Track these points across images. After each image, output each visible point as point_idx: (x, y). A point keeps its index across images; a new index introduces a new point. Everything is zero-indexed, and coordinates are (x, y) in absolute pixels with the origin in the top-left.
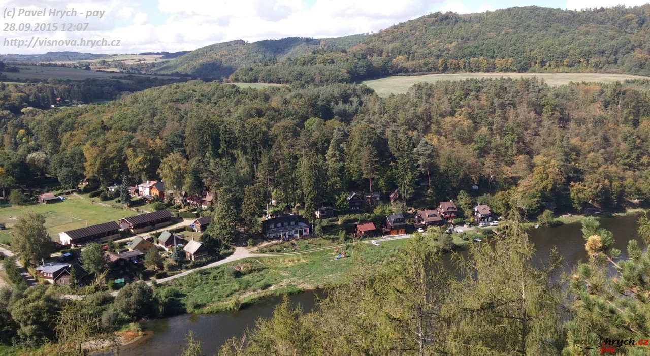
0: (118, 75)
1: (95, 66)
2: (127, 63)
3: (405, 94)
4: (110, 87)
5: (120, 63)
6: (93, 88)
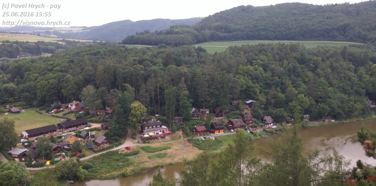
0: (57, 39)
3: (224, 52)
4: (52, 46)
5: (58, 32)
6: (42, 46)
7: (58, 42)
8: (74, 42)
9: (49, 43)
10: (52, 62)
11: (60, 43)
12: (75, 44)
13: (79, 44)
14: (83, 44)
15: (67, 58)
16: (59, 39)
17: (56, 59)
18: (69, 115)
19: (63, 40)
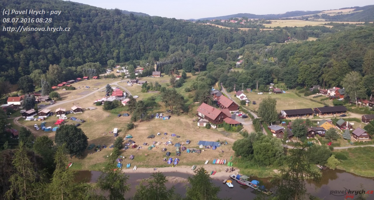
0: (324, 23)
1: (310, 19)
2: (331, 15)
4: (318, 30)
5: (326, 16)
6: (308, 31)
7: (325, 26)
8: (343, 25)
9: (316, 27)
10: (316, 46)
11: (328, 26)
12: (343, 27)
13: (348, 27)
14: (352, 27)
15: (333, 42)
16: (327, 23)
17: (321, 43)
18: (327, 101)
19: (330, 23)
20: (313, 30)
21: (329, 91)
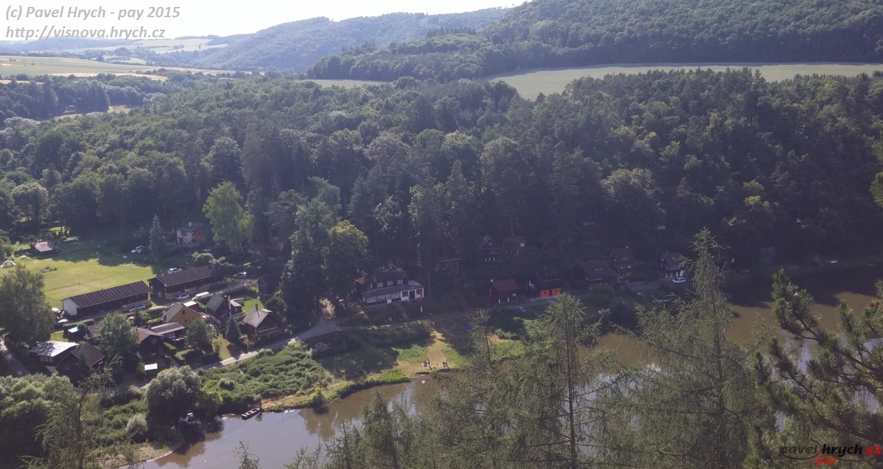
0: (145, 71)
1: (109, 57)
2: (158, 51)
3: (561, 94)
4: (133, 86)
5: (147, 52)
6: (109, 88)
7: (148, 76)
8: (189, 75)
9: (127, 79)
10: (130, 128)
11: (154, 78)
12: (191, 80)
13: (202, 80)
14: (210, 81)
15: (173, 116)
16: (151, 69)
18: (179, 256)
19: (160, 70)
20: (122, 86)
21: (179, 234)
